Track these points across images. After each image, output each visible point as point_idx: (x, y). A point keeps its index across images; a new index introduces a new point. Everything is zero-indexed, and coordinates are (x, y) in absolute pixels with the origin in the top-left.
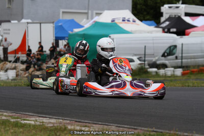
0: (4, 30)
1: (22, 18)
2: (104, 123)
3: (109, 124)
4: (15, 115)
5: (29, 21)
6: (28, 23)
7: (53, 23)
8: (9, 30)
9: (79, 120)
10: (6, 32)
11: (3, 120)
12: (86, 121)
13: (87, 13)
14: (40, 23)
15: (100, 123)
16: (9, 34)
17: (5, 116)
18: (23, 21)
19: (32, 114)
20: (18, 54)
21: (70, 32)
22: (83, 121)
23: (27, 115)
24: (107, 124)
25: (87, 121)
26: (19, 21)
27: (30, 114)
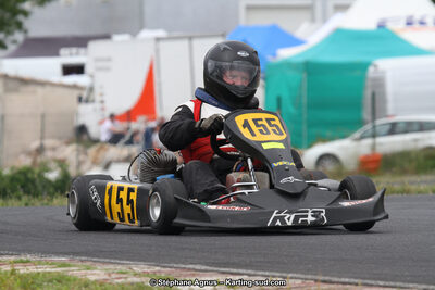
0: (97, 60)
1: (142, 27)
2: (392, 284)
3: (407, 285)
4: (159, 272)
5: (161, 33)
6: (158, 39)
7: (223, 35)
8: (109, 59)
9: (327, 278)
10: (100, 64)
11: (132, 284)
12: (343, 280)
13: (309, 8)
14: (190, 38)
15: (381, 283)
16: (107, 69)
17: (135, 275)
18: (146, 34)
19: (204, 268)
20: (135, 120)
21: (270, 58)
22: (336, 279)
23: (189, 270)
24: (398, 284)
25: (347, 280)
26: (134, 34)
27: (198, 267)
